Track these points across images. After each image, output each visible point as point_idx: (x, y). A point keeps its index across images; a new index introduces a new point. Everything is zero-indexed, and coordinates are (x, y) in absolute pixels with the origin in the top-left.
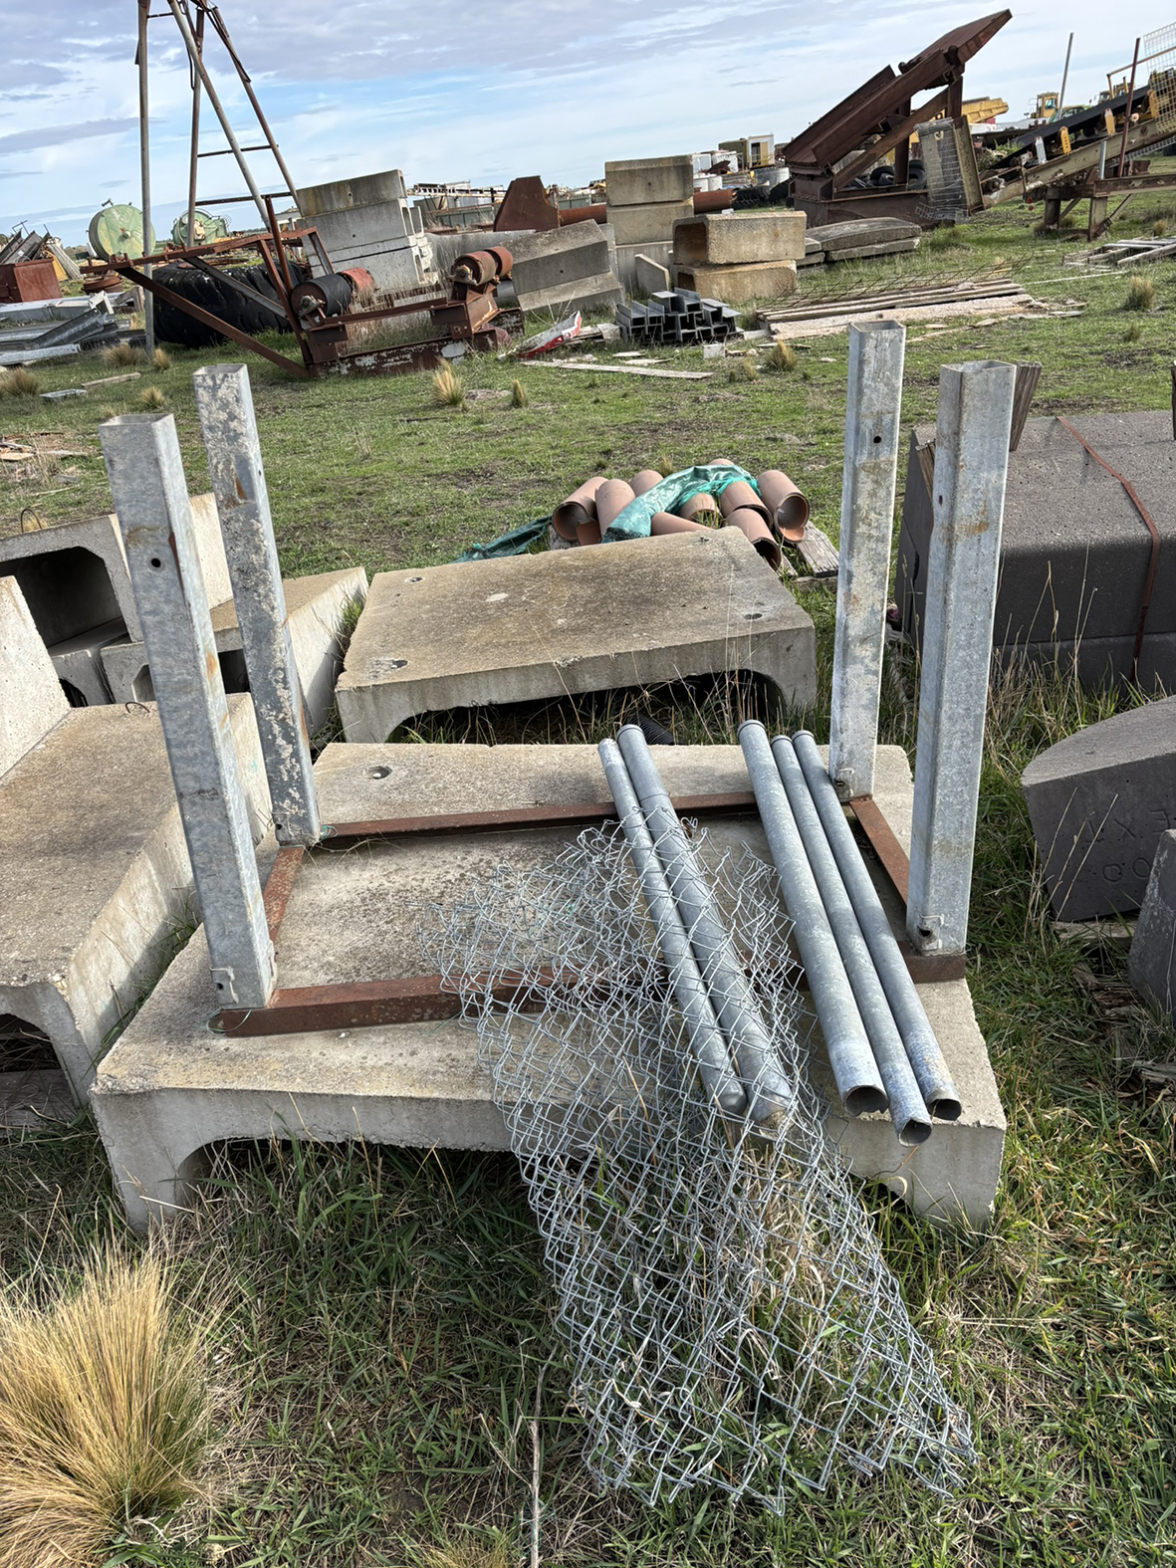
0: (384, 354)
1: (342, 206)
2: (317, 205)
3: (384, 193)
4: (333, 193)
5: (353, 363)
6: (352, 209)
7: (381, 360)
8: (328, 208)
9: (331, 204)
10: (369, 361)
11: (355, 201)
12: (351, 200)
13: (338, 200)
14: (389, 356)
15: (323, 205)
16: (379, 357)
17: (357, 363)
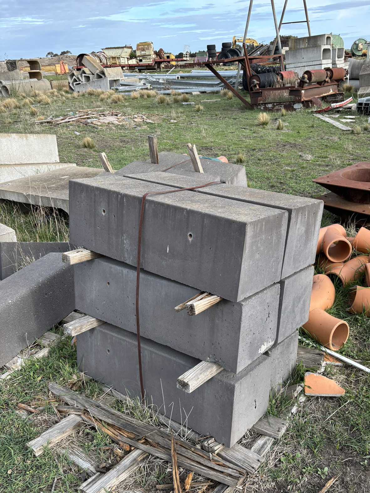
0: (275, 104)
1: (303, 47)
2: (295, 46)
3: (319, 43)
4: (301, 41)
5: (265, 106)
6: (306, 48)
7: (274, 106)
8: (298, 47)
9: (300, 46)
10: (270, 106)
11: (308, 45)
12: (307, 45)
13: (302, 44)
14: (277, 105)
15: (297, 46)
16: (273, 105)
17: (266, 106)
